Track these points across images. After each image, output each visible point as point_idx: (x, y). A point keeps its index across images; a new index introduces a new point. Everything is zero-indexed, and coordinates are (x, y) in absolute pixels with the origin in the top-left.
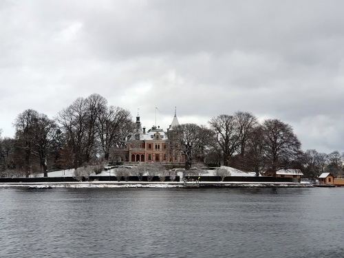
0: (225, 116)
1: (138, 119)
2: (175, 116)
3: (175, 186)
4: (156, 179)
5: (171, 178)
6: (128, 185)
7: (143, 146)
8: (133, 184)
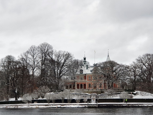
0: (150, 55)
1: (85, 59)
2: (108, 56)
3: (84, 106)
4: (73, 101)
5: (84, 100)
6: (52, 106)
7: (85, 78)
8: (55, 105)
